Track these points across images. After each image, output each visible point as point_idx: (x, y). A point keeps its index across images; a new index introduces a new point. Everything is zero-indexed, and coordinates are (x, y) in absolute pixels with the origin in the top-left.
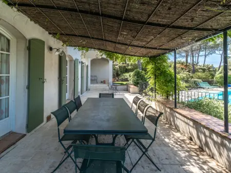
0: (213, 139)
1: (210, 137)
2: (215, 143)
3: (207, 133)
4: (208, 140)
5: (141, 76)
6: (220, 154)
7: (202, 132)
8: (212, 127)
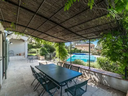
0: (86, 72)
1: (85, 72)
2: (87, 73)
3: (84, 71)
4: (85, 73)
5: (44, 50)
6: (88, 76)
7: (82, 71)
8: (86, 69)
